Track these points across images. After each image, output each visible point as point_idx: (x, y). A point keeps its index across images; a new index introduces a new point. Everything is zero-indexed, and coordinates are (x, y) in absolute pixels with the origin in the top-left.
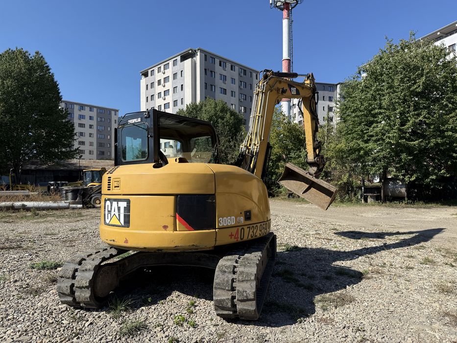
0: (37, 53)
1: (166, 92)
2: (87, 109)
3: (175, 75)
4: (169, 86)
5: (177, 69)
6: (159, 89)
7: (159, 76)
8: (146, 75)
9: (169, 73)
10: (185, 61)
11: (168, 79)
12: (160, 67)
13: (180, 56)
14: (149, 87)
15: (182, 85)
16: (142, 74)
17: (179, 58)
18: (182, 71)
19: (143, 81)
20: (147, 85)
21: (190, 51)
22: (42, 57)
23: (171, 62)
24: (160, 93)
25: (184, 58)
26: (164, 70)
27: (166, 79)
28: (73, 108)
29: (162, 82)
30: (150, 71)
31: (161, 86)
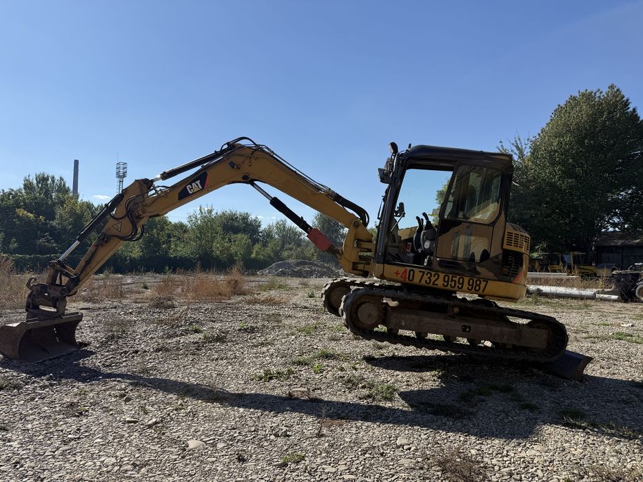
0: (612, 87)
22: (618, 90)
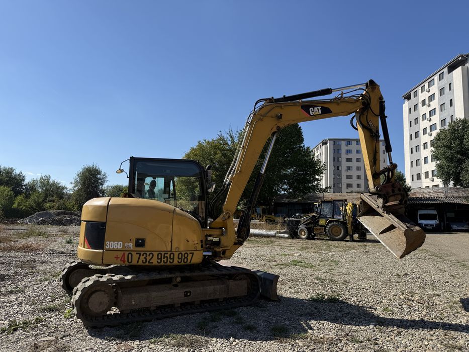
1: (432, 113)
2: (354, 143)
3: (442, 91)
4: (435, 104)
5: (445, 83)
6: (424, 110)
7: (423, 96)
8: (408, 97)
9: (435, 89)
10: (454, 72)
11: (434, 96)
12: (424, 86)
13: (447, 68)
14: (412, 110)
15: (451, 100)
16: (405, 98)
17: (446, 70)
18: (450, 84)
19: (406, 105)
20: (410, 109)
21: (460, 58)
23: (436, 78)
24: (425, 114)
25: (452, 68)
26: (429, 87)
27: (431, 98)
28: (340, 144)
29: (427, 102)
30: (412, 93)
31: (425, 106)
